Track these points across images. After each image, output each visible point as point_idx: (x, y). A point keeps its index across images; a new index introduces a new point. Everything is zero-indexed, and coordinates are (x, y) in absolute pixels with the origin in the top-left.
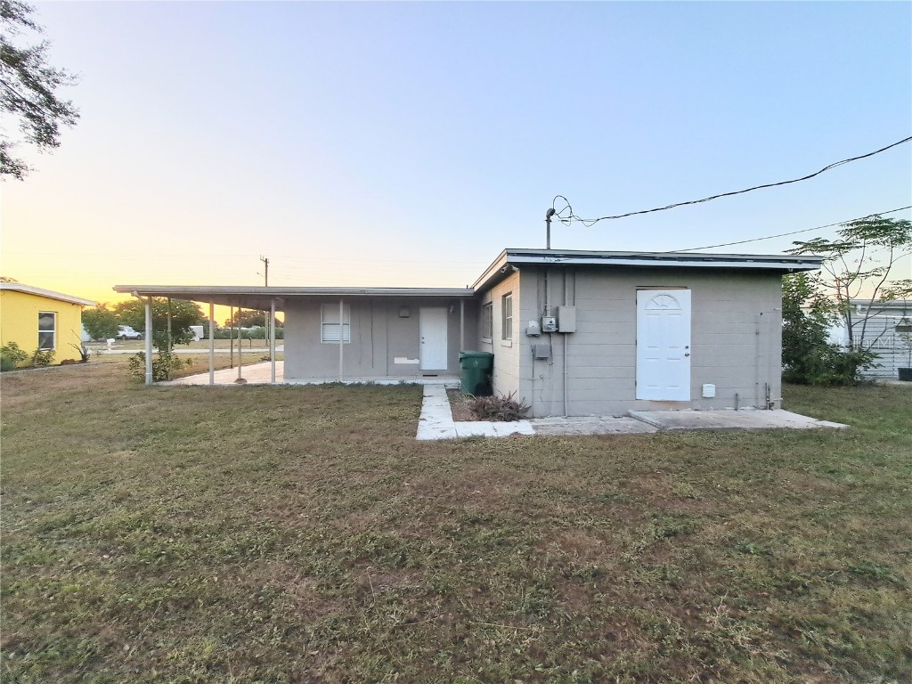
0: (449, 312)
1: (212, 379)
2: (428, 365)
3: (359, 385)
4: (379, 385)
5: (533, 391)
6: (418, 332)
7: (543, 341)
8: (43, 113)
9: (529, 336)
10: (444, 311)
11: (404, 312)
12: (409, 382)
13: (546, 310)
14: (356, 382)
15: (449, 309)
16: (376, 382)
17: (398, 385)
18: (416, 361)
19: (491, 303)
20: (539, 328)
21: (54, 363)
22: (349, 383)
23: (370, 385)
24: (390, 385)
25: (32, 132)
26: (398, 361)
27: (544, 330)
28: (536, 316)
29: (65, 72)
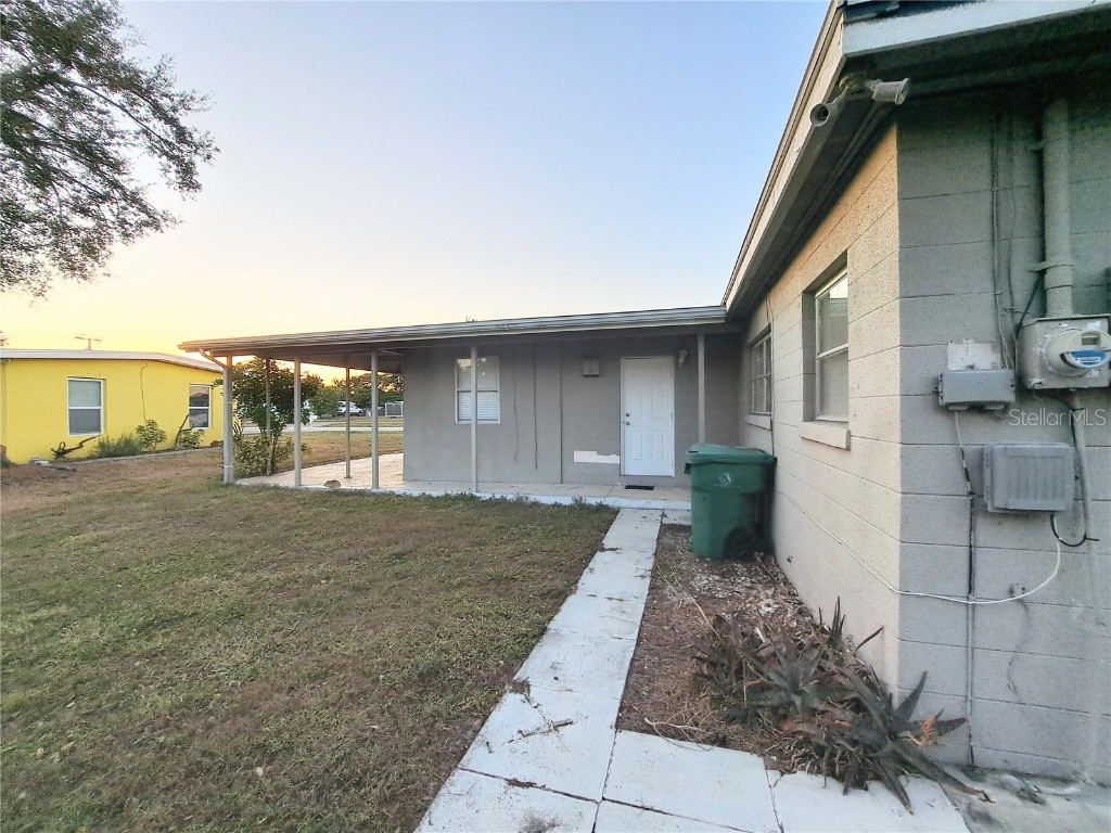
0: (677, 363)
1: (299, 478)
2: (637, 466)
3: (503, 501)
4: (535, 504)
5: (971, 650)
6: (617, 404)
7: (1032, 433)
8: (181, 151)
9: (948, 410)
10: (666, 363)
11: (592, 367)
12: (592, 501)
13: (1040, 288)
14: (498, 496)
15: (677, 358)
16: (532, 498)
17: (570, 507)
18: (613, 459)
19: (768, 330)
20: (1008, 374)
21: (202, 444)
22: (487, 496)
23: (519, 504)
24: (556, 505)
25: (173, 175)
26: (581, 457)
27: (1035, 381)
28: (984, 319)
29: (195, 96)
